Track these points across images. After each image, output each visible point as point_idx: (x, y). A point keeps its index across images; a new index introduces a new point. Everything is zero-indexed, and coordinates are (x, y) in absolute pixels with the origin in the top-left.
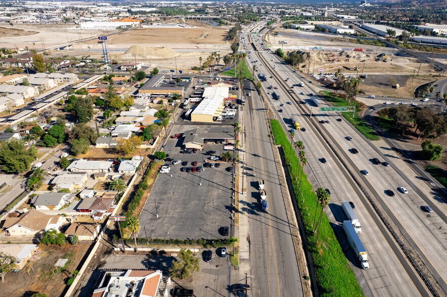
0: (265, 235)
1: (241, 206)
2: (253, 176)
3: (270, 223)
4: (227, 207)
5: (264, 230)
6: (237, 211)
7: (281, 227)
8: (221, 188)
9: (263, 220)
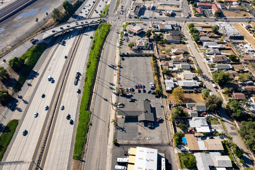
0: (111, 59)
1: (117, 68)
2: (110, 84)
3: (108, 62)
4: (122, 68)
5: (110, 60)
6: (118, 66)
7: (105, 61)
8: (124, 76)
9: (110, 63)
